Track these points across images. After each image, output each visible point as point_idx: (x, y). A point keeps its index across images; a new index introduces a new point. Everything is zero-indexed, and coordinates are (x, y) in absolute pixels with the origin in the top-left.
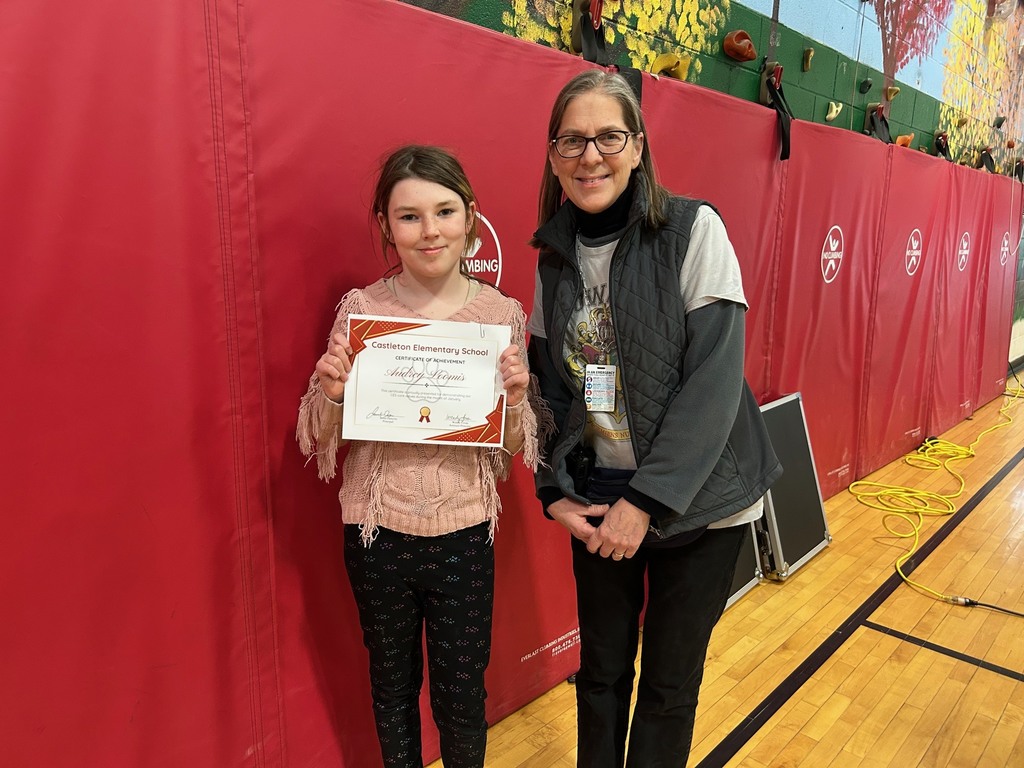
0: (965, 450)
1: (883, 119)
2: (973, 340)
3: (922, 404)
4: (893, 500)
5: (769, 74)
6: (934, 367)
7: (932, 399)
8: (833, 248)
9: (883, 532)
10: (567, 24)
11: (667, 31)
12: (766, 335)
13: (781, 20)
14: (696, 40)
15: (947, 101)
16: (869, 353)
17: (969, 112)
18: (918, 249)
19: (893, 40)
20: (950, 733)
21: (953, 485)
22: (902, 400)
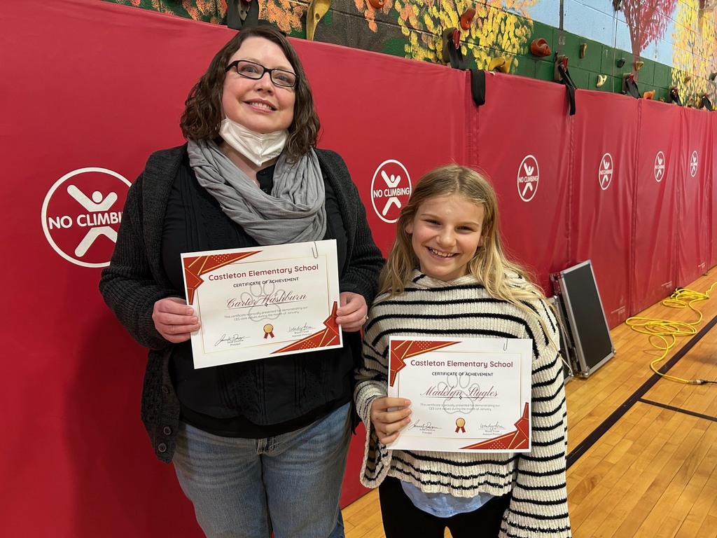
0: (702, 294)
1: (634, 83)
2: (705, 222)
3: (671, 266)
4: (655, 328)
5: (559, 63)
6: (678, 241)
7: (678, 262)
8: (606, 168)
9: (649, 347)
10: (440, 47)
11: (496, 44)
12: (567, 225)
13: (565, 29)
14: (514, 48)
15: (676, 67)
16: (634, 233)
17: (692, 72)
18: (662, 164)
19: (638, 32)
20: (695, 458)
21: (694, 317)
22: (658, 263)
